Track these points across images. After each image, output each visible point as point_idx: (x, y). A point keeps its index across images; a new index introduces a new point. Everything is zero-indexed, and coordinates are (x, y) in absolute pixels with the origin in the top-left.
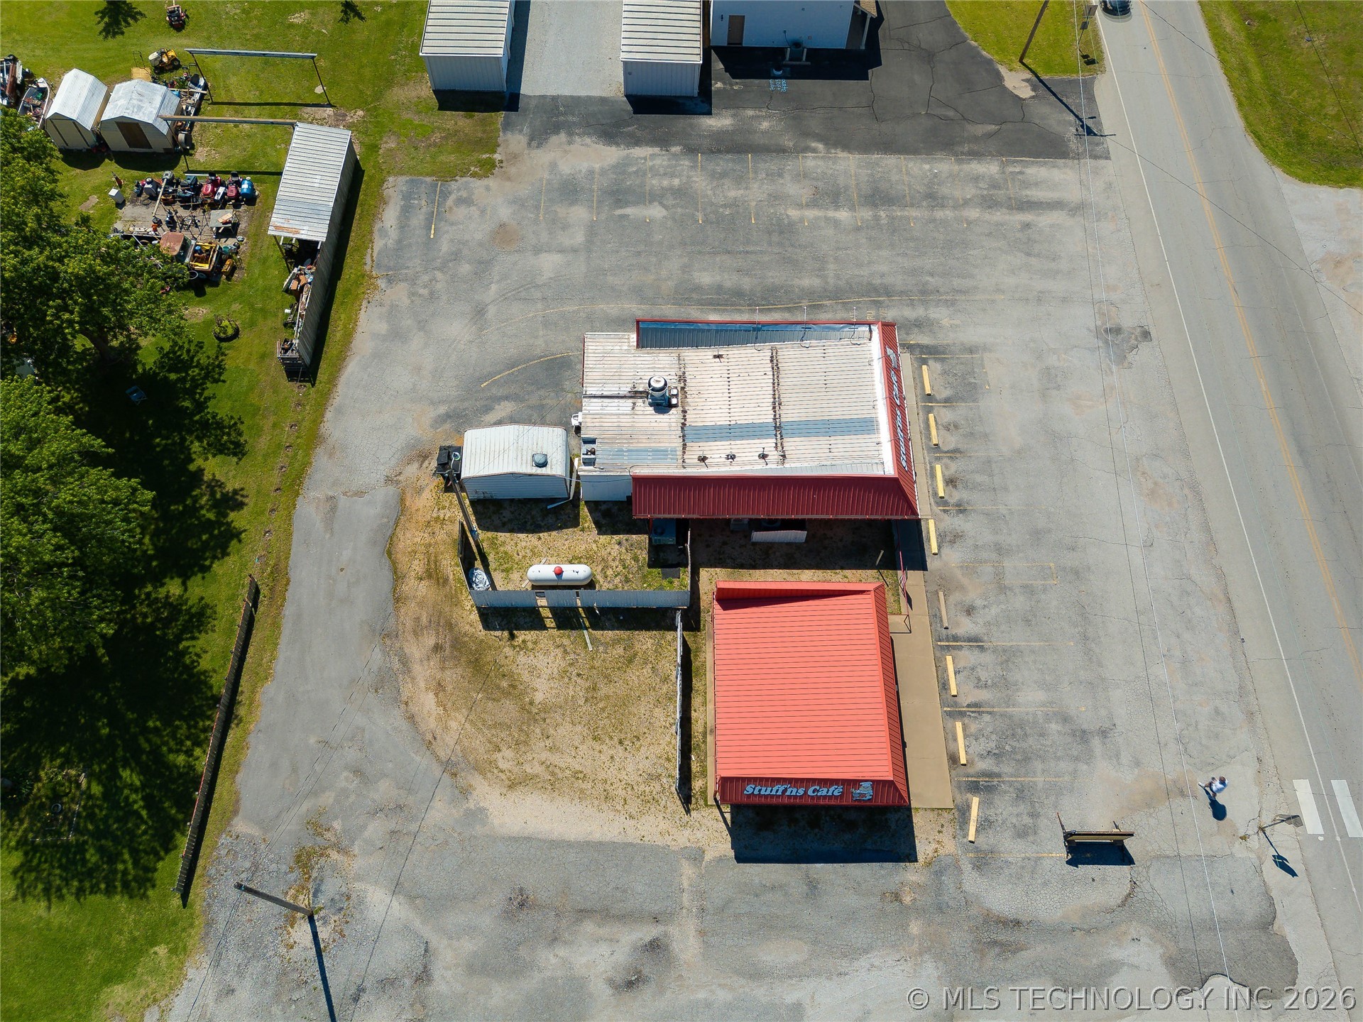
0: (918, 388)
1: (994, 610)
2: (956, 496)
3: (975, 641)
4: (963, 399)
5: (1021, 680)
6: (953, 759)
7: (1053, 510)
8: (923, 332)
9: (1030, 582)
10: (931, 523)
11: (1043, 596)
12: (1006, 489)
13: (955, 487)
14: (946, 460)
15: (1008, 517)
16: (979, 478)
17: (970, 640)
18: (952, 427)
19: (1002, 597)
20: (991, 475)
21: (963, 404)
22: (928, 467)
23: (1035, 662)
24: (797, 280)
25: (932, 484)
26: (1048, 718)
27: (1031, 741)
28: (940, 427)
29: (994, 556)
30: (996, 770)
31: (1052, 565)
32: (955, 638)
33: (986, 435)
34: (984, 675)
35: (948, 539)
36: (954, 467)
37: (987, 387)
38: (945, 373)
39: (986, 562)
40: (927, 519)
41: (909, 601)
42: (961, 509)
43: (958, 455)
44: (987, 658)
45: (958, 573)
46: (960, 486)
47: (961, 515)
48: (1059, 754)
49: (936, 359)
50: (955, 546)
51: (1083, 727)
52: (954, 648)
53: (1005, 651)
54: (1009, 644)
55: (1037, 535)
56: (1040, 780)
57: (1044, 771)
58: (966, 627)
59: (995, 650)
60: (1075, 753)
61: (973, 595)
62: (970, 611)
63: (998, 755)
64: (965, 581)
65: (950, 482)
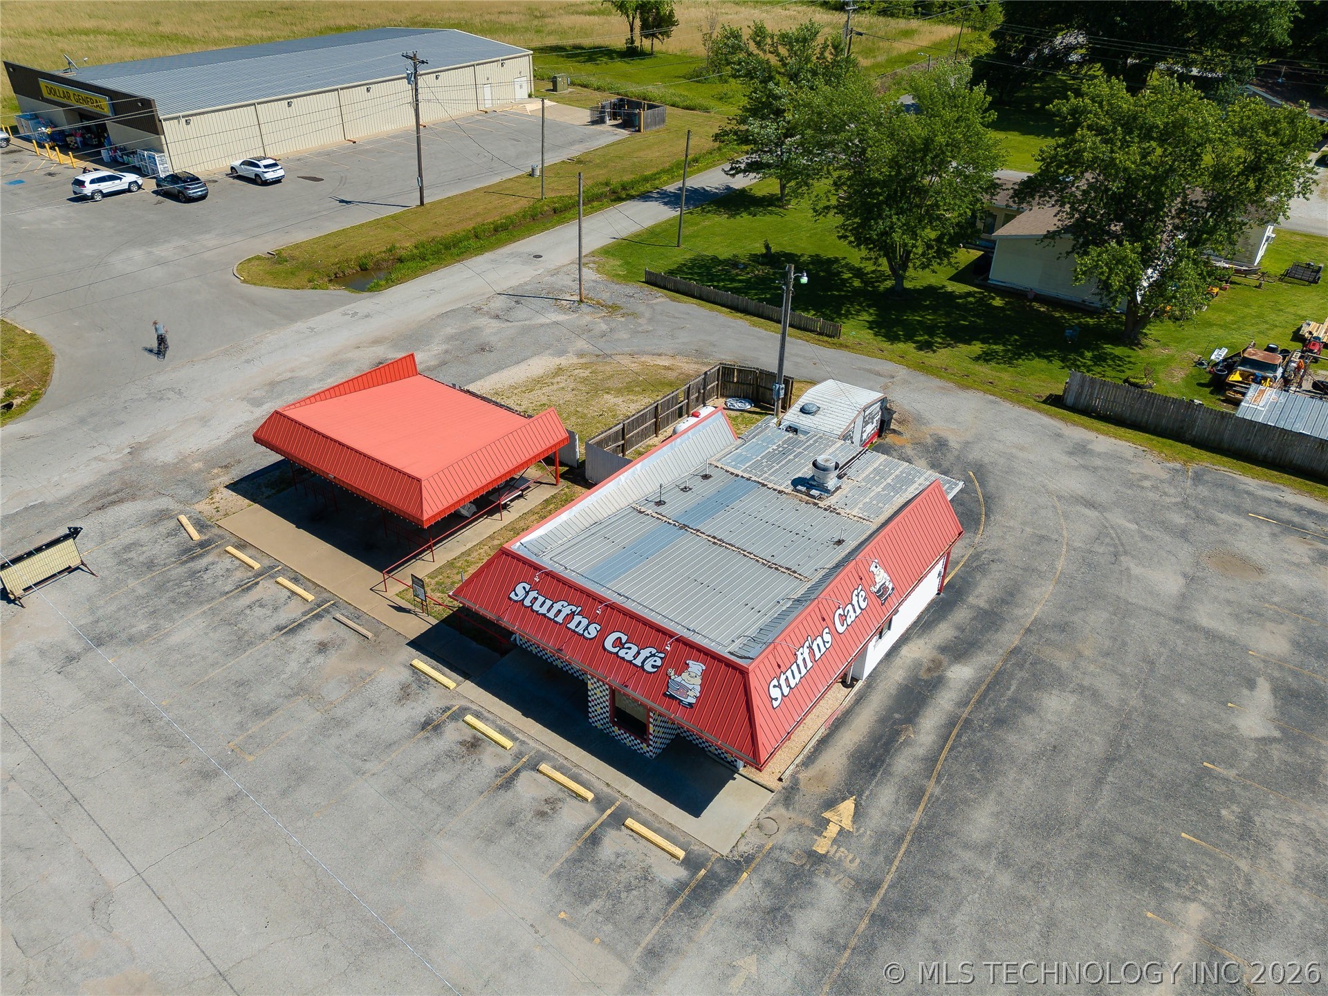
0: (650, 818)
1: (293, 666)
2: (452, 734)
3: (293, 629)
4: (576, 861)
5: (211, 635)
6: (242, 545)
7: (300, 824)
8: (754, 909)
9: (268, 720)
10: (452, 685)
11: (238, 719)
12: (392, 793)
13: (463, 743)
14: (508, 761)
15: (360, 763)
16: (443, 777)
17: (300, 626)
18: (547, 809)
19: (293, 683)
20: (429, 793)
21: (567, 854)
22: (520, 736)
23: (204, 659)
24: (996, 809)
25: (493, 722)
26: (155, 628)
27: (164, 601)
28: (561, 795)
29: (339, 712)
30: (191, 565)
31: (251, 759)
32: (318, 617)
33: (490, 840)
34: (258, 611)
35: (414, 686)
36: (490, 762)
37: (562, 915)
38: (646, 876)
39: (346, 700)
40: (458, 685)
41: (400, 609)
42: (430, 726)
43: (499, 781)
44: (266, 627)
45: (369, 667)
46: (457, 748)
47: (423, 720)
48: (122, 612)
49: (682, 885)
50: (397, 688)
51: (103, 648)
52: (312, 610)
53: (250, 644)
54: (247, 653)
55: (298, 774)
56: (132, 583)
57: (134, 591)
58: (316, 632)
59: (263, 637)
60: (101, 624)
61: (332, 660)
62: (323, 647)
63: (193, 574)
64: (354, 666)
65: (475, 744)
